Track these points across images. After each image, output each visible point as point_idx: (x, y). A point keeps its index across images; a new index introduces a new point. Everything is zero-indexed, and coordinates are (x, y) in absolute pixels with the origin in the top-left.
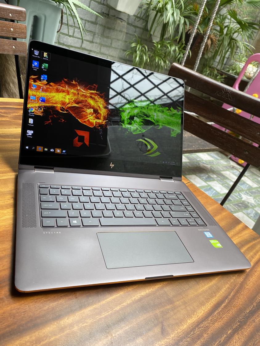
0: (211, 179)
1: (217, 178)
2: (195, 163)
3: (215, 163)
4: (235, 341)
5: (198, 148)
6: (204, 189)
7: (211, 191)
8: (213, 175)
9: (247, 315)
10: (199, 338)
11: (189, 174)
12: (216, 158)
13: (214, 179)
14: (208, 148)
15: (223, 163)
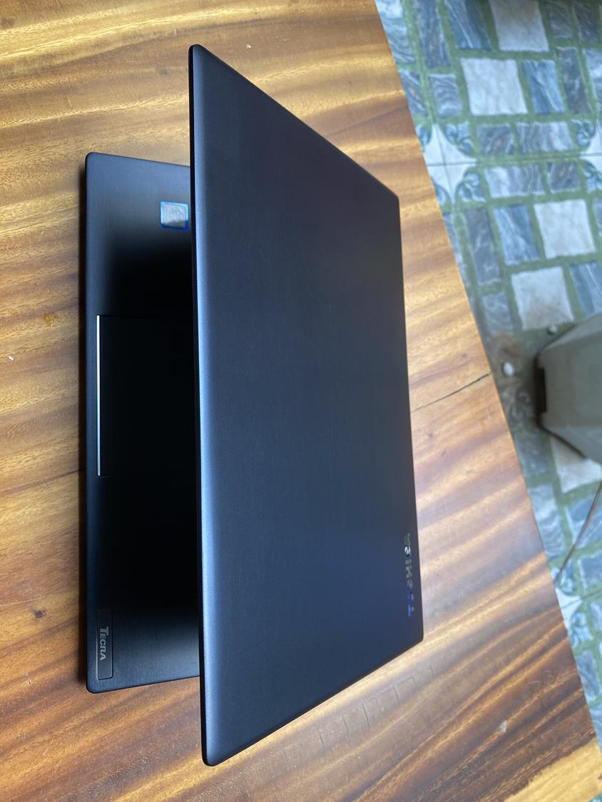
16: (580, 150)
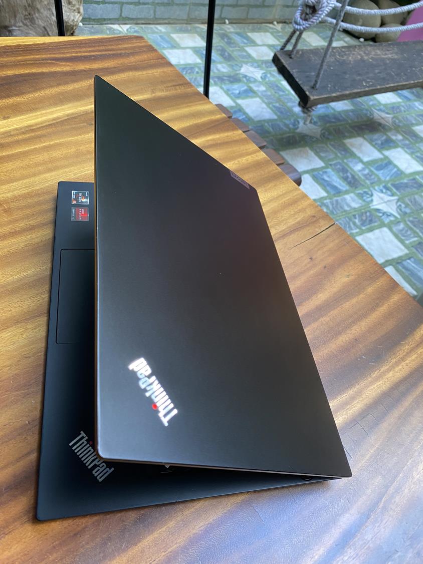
0: (391, 145)
1: (403, 140)
2: (365, 112)
3: (403, 109)
5: (373, 85)
6: (376, 165)
7: (389, 169)
8: (396, 136)
11: (350, 137)
12: (406, 97)
13: (397, 144)
14: (392, 85)
15: (418, 108)
16: (369, 204)
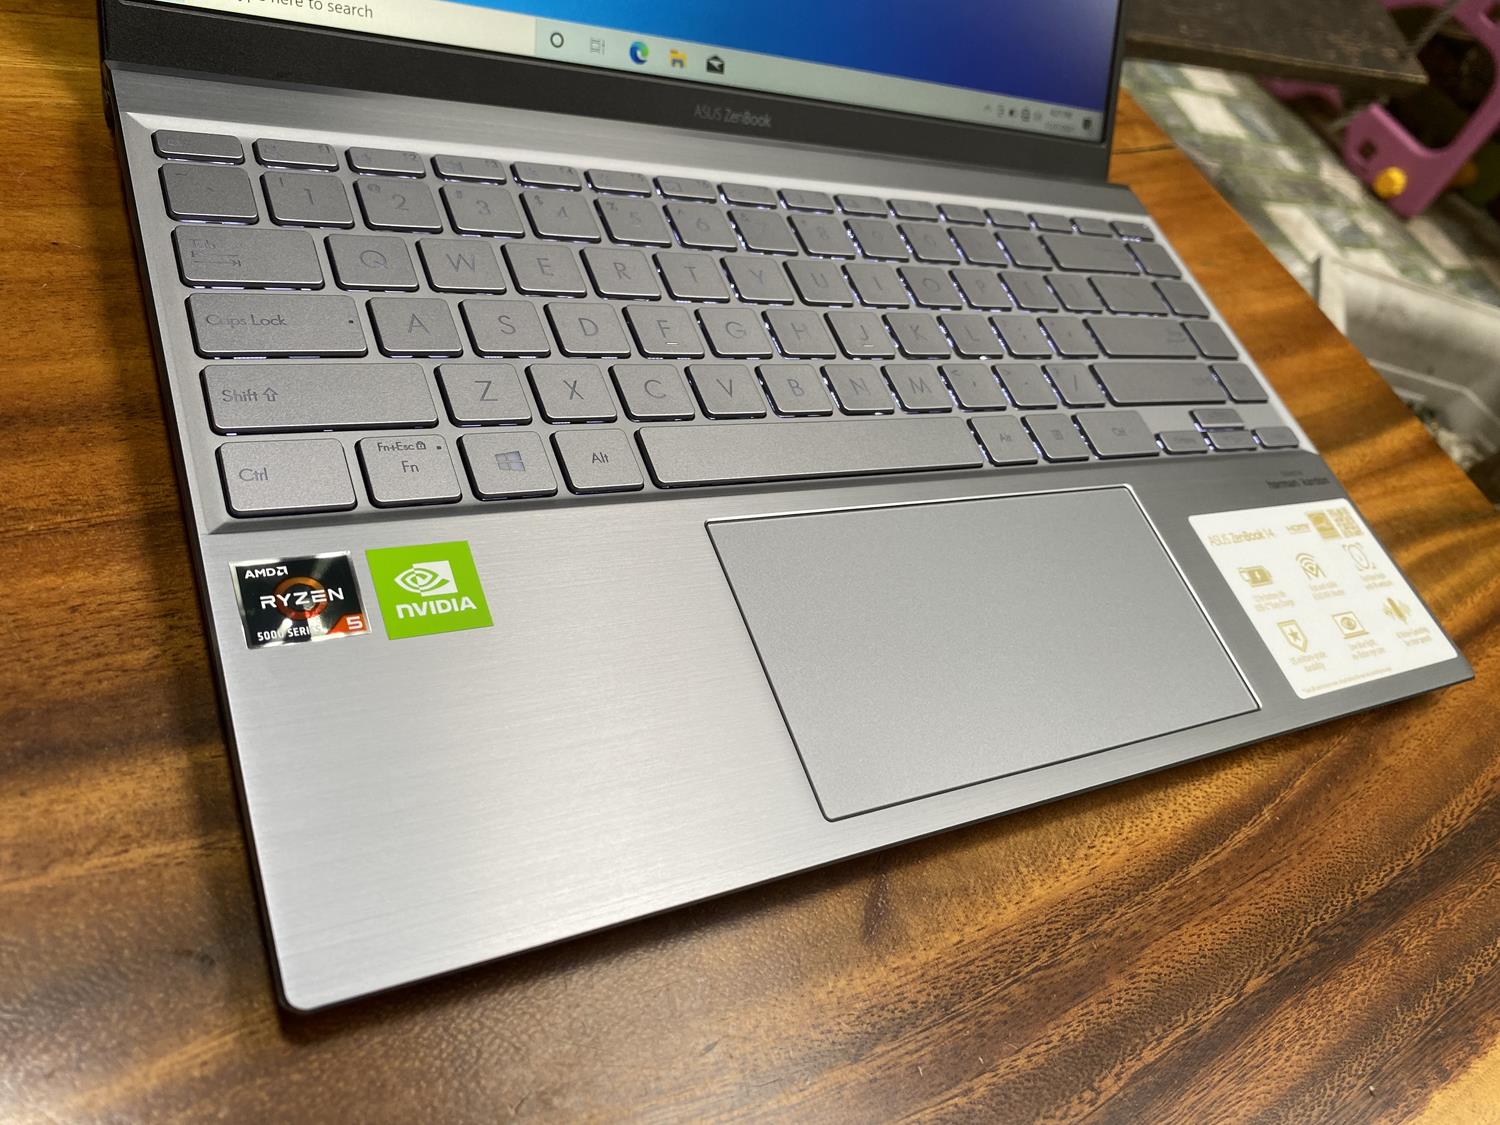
4: (1275, 1036)
9: (1366, 911)
10: (1080, 994)
